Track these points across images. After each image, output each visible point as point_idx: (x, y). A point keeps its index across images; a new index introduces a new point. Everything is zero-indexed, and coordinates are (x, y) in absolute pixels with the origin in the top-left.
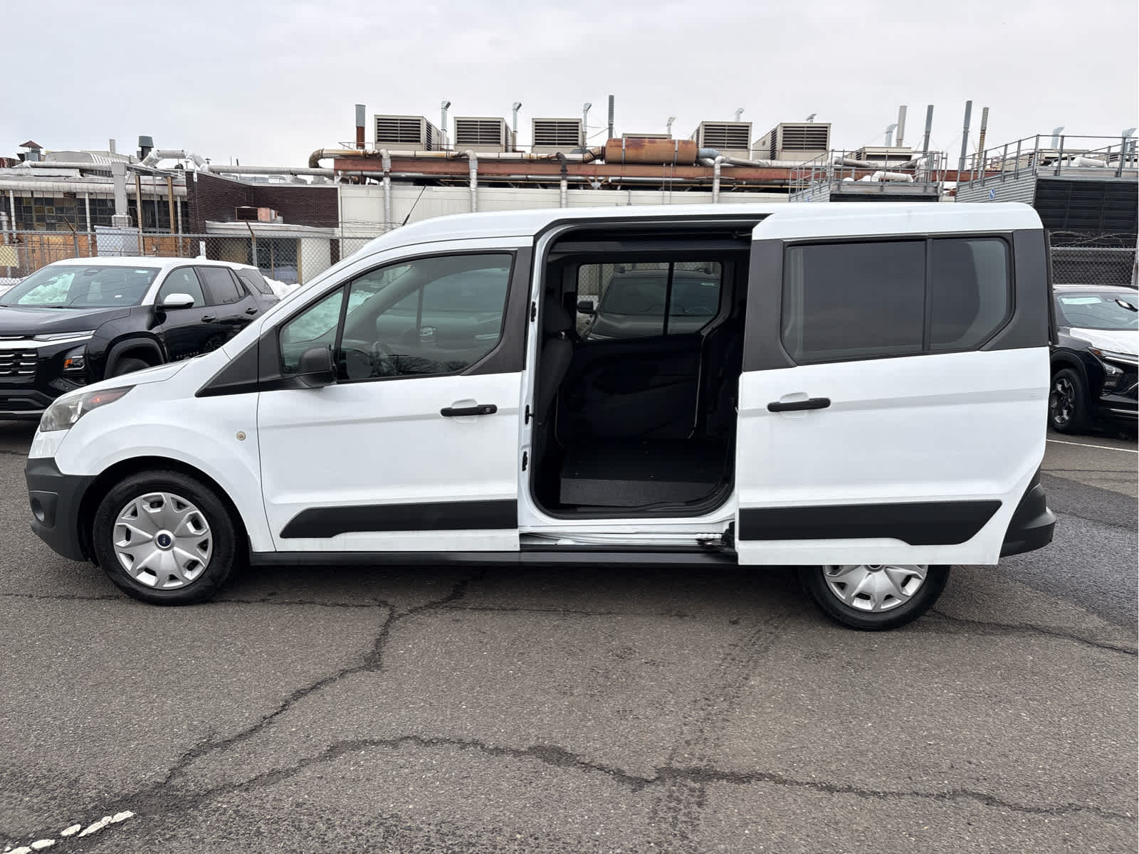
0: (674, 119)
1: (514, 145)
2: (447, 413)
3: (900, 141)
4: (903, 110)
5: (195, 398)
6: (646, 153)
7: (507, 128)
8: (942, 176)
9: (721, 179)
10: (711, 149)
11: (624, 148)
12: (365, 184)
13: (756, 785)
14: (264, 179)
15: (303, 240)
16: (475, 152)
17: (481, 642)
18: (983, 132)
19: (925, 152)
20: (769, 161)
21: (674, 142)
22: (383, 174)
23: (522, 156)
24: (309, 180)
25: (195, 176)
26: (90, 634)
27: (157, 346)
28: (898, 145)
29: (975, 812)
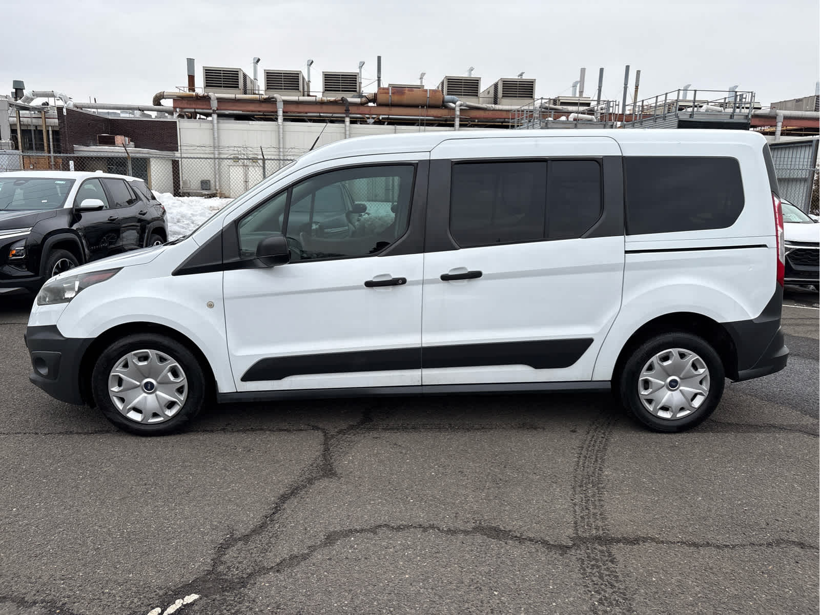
0: (425, 74)
1: (309, 92)
2: (369, 284)
3: (581, 92)
4: (583, 71)
5: (172, 276)
6: (406, 98)
7: (303, 78)
8: (616, 119)
9: (460, 118)
10: (453, 96)
11: (390, 94)
12: (196, 118)
13: (644, 545)
14: (115, 113)
15: (151, 159)
16: (281, 96)
17: (401, 453)
18: (637, 87)
19: (599, 101)
20: (493, 105)
21: (426, 91)
22: (211, 111)
23: (316, 99)
24: (154, 114)
25: (65, 110)
26: (99, 461)
27: (77, 239)
28: (580, 95)
29: (796, 553)
